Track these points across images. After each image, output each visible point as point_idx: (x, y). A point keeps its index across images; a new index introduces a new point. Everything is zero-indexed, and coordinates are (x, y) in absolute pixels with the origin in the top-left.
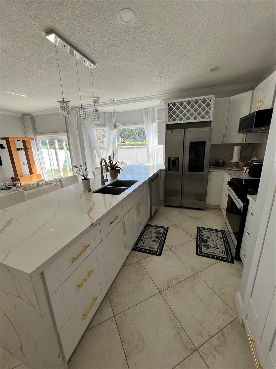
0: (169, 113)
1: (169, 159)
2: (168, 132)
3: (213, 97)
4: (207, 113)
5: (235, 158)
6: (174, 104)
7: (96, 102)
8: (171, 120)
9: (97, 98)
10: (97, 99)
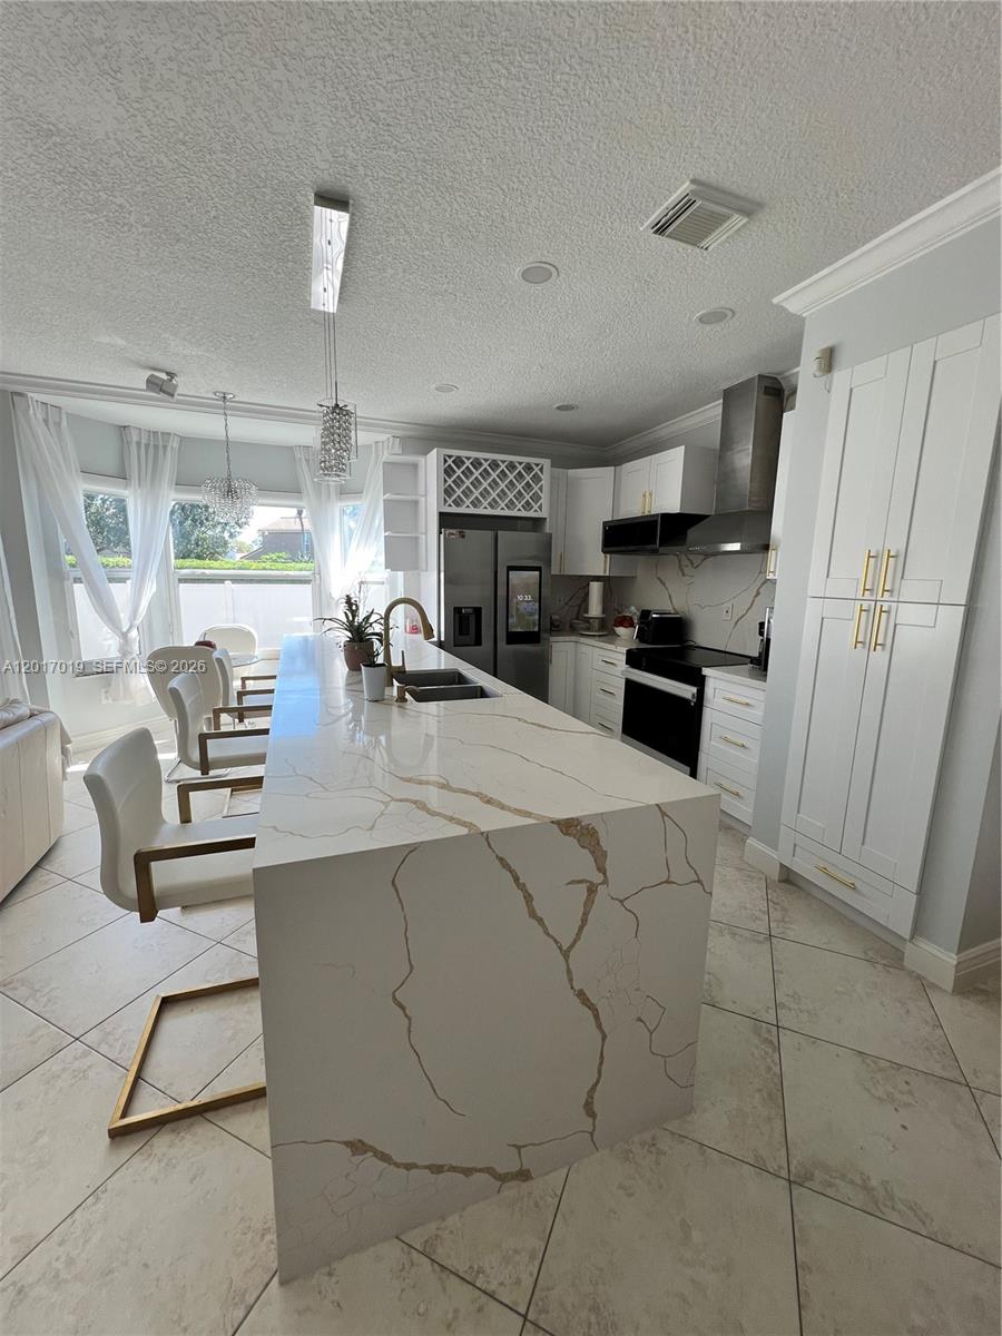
0: (445, 481)
1: (457, 610)
2: (450, 534)
3: (546, 463)
4: (536, 498)
5: (595, 609)
6: (459, 462)
7: (164, 387)
8: (450, 501)
9: (168, 374)
10: (164, 377)
